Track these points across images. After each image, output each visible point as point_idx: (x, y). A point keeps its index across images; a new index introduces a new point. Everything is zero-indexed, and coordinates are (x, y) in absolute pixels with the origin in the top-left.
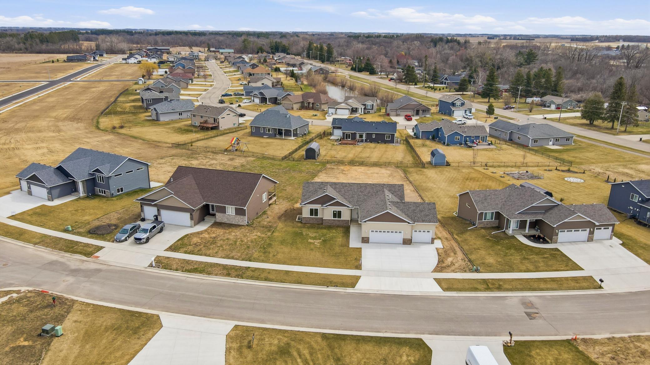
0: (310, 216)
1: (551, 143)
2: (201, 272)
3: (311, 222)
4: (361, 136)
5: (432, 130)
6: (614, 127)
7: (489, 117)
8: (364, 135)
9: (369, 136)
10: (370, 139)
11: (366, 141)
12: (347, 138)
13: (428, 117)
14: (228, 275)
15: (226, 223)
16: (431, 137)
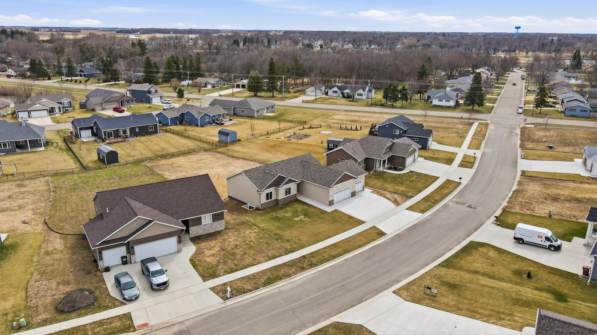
0: (267, 201)
1: (265, 112)
2: (279, 278)
3: (268, 206)
4: (125, 132)
5: (178, 116)
6: (274, 96)
7: (181, 100)
8: (128, 130)
9: (132, 130)
10: (134, 133)
11: (131, 136)
12: (109, 137)
13: (133, 107)
14: (303, 269)
15: (203, 235)
16: (178, 123)
